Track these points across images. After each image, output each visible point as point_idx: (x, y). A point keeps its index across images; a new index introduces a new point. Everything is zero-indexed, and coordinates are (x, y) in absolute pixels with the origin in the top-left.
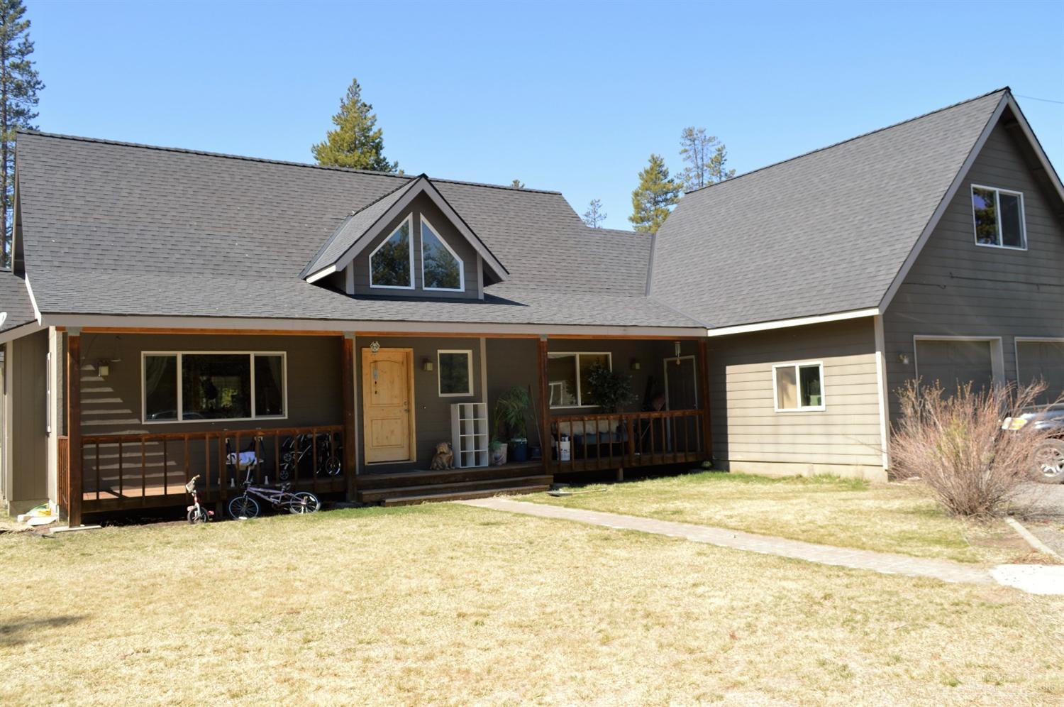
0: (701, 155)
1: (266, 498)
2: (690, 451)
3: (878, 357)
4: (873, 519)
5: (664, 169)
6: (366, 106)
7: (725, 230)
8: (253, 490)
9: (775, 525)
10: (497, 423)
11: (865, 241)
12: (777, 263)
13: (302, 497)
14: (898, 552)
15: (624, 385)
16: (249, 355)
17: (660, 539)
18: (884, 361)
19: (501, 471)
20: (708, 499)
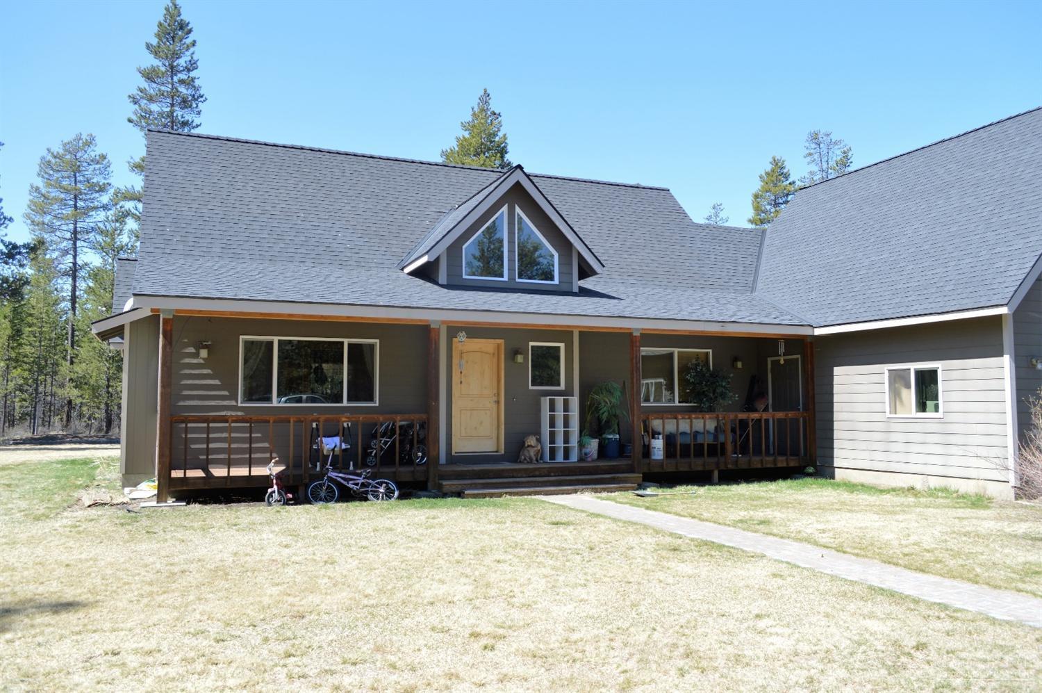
0: (826, 159)
1: (345, 483)
2: (791, 455)
3: (1006, 361)
4: (992, 545)
5: (785, 171)
6: (495, 114)
7: (839, 225)
8: (333, 474)
9: (872, 545)
10: (589, 418)
11: (993, 233)
12: (893, 259)
13: (380, 484)
14: (1019, 591)
15: (724, 384)
16: (342, 343)
17: (733, 553)
18: (1014, 365)
19: (589, 467)
20: (804, 509)
